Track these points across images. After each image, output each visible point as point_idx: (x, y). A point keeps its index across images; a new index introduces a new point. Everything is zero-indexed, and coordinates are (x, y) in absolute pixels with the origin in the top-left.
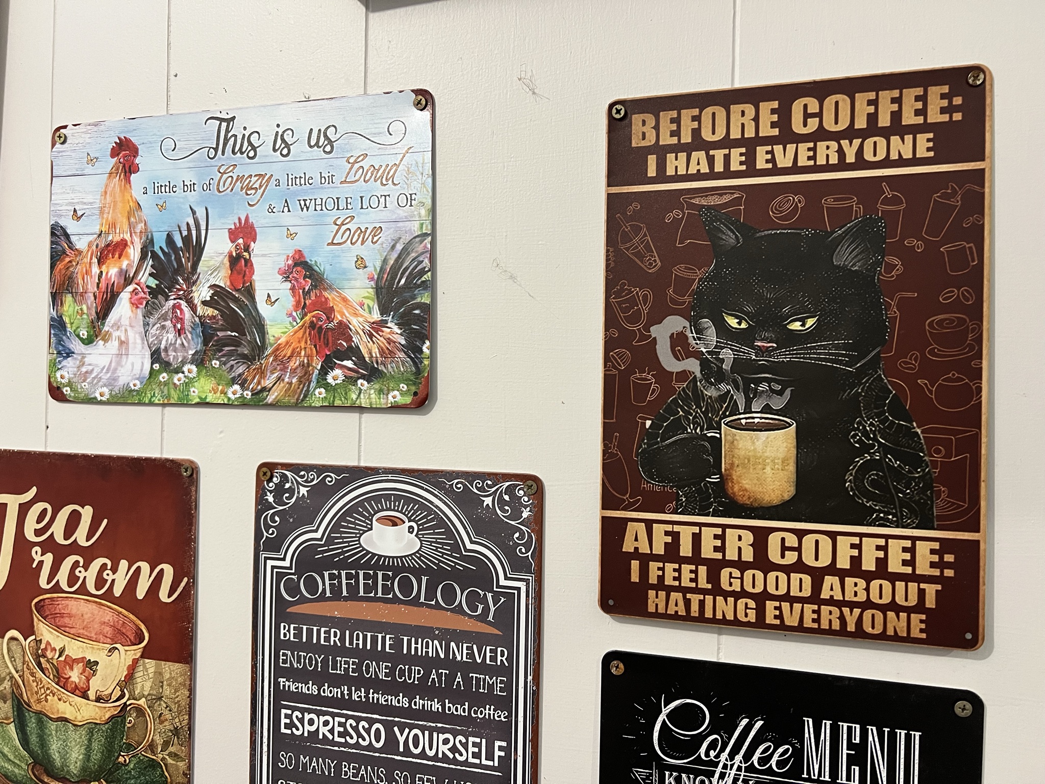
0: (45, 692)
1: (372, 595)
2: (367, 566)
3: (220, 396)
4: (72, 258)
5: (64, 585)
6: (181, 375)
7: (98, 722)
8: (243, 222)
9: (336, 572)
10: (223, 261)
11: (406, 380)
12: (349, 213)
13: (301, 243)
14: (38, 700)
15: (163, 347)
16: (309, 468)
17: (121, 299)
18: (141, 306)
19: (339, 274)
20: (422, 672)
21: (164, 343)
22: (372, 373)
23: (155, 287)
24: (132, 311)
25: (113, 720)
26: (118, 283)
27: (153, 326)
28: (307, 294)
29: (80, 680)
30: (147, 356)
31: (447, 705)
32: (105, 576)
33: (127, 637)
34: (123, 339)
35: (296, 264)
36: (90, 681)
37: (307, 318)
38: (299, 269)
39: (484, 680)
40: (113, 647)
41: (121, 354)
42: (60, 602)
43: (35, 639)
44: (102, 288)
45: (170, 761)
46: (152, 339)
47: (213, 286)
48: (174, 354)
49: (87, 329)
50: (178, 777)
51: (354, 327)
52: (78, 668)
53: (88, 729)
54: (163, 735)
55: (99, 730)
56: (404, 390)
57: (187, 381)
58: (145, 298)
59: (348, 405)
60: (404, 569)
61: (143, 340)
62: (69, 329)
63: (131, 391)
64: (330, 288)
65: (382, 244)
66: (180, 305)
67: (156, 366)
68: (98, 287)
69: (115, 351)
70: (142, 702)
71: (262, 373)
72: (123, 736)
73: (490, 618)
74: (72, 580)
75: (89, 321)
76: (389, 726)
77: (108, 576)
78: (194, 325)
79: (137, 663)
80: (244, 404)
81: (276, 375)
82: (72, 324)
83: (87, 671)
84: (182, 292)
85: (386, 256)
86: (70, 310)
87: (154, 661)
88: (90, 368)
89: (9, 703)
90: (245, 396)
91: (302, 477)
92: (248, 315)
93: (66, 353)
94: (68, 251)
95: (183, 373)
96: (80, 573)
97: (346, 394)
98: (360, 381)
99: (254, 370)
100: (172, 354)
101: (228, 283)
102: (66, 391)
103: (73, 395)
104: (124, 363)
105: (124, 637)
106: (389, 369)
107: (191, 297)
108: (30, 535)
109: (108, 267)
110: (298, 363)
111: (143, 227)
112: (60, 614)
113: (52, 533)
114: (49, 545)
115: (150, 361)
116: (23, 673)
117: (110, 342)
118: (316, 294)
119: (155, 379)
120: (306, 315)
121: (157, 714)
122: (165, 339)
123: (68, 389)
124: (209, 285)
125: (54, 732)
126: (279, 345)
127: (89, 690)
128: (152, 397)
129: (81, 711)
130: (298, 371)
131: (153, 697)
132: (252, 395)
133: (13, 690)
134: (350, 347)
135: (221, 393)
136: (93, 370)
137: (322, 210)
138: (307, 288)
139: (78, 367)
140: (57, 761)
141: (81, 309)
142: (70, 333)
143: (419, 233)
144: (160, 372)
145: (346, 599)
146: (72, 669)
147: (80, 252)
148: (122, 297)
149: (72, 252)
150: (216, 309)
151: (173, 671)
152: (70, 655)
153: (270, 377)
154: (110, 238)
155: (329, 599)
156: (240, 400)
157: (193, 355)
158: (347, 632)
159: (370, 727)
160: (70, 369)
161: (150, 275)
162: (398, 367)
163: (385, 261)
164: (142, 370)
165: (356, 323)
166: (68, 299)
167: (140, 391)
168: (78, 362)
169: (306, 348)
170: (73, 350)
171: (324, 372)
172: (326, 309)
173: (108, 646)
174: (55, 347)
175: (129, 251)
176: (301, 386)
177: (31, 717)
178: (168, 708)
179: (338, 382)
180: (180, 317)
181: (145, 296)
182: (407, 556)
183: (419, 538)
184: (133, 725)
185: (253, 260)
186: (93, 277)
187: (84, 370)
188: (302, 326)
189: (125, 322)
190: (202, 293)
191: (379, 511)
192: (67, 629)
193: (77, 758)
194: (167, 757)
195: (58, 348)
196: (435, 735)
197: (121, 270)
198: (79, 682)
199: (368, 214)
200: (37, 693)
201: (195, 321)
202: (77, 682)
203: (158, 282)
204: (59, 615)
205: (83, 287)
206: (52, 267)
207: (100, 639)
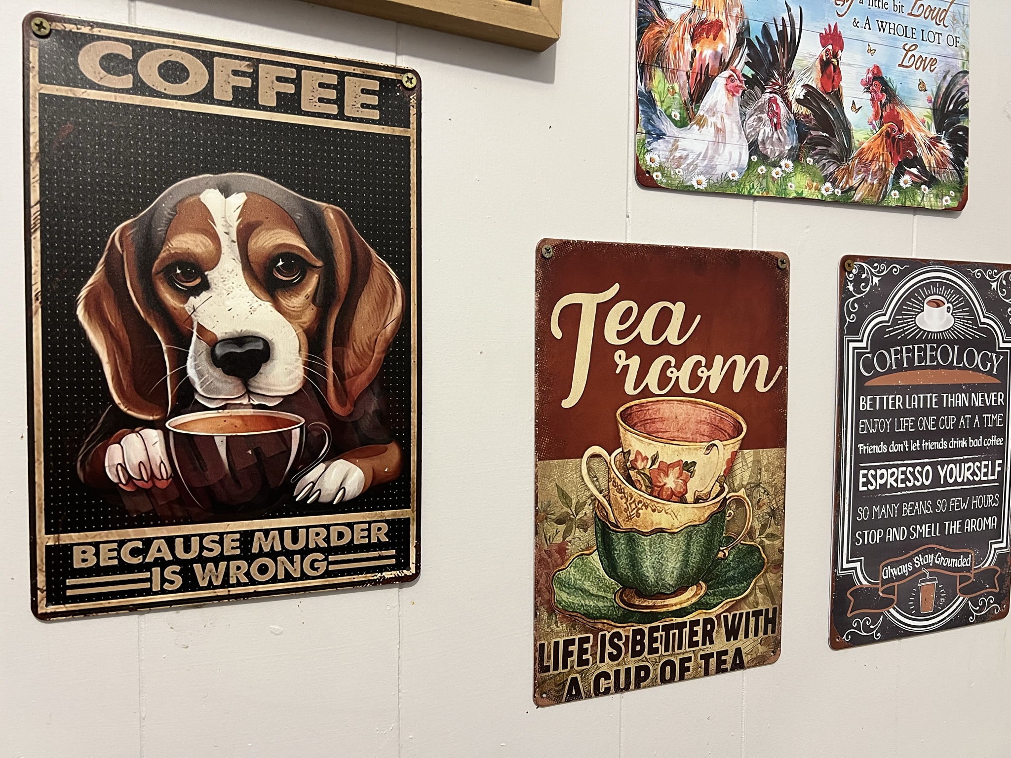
0: (636, 507)
1: (923, 364)
2: (920, 341)
3: (814, 192)
4: (662, 29)
5: (654, 389)
6: (778, 169)
7: (697, 523)
8: (832, 29)
9: (899, 348)
10: (815, 62)
11: (954, 188)
12: (914, 41)
13: (879, 59)
14: (628, 517)
15: (760, 139)
16: (880, 260)
17: (716, 84)
18: (737, 95)
19: (907, 93)
20: (955, 419)
21: (761, 135)
22: (932, 182)
23: (751, 77)
24: (728, 98)
25: (713, 518)
26: (713, 66)
27: (750, 117)
28: (883, 106)
29: (677, 485)
30: (744, 147)
31: (970, 441)
32: (699, 374)
33: (725, 431)
34: (719, 126)
35: (875, 78)
36: (688, 484)
37: (884, 128)
38: (877, 83)
39: (991, 417)
40: (711, 444)
41: (718, 142)
42: (649, 407)
43: (622, 452)
44: (695, 69)
45: (767, 542)
46: (749, 130)
47: (806, 86)
48: (771, 147)
49: (679, 111)
50: (774, 555)
51: (918, 140)
52: (673, 474)
53: (687, 533)
54: (761, 519)
55: (698, 531)
56: (953, 195)
57: (784, 175)
58: (741, 87)
59: (916, 206)
60: (944, 341)
61: (740, 130)
62: (659, 108)
63: (730, 181)
64: (900, 103)
65: (937, 74)
66: (776, 99)
67: (755, 158)
68: (691, 66)
69: (712, 138)
70: (742, 493)
71: (850, 173)
72: (723, 530)
73: (994, 372)
74: (663, 380)
75: (681, 102)
76: (934, 465)
77: (703, 373)
78: (790, 121)
79: (736, 455)
80: (835, 202)
81: (860, 176)
82: (662, 102)
83: (684, 474)
84: (777, 87)
85: (940, 84)
86: (660, 86)
87: (753, 451)
88: (685, 153)
89: (591, 530)
90: (836, 193)
91: (875, 268)
92: (837, 118)
93: (657, 135)
94: (658, 20)
95: (781, 167)
96: (673, 373)
97: (914, 196)
98: (923, 187)
99: (843, 170)
100: (769, 147)
101: (820, 85)
102: (657, 176)
103: (665, 181)
104: (721, 152)
105: (722, 432)
106: (942, 178)
107: (786, 93)
108: (611, 337)
109: (702, 46)
110: (877, 167)
111: (740, 12)
112: (650, 419)
113: (639, 333)
114: (635, 347)
115: (748, 152)
116: (609, 492)
117: (705, 127)
118: (890, 107)
119: (753, 171)
120: (882, 125)
121: (755, 501)
122: (762, 131)
123: (659, 174)
124: (802, 84)
125: (647, 548)
126: (863, 149)
127: (686, 493)
128: (751, 189)
129: (678, 517)
130: (878, 174)
131: (752, 485)
132: (842, 193)
133: (596, 513)
134: (915, 157)
135: (816, 190)
136: (687, 155)
137: (894, 34)
138: (883, 101)
139: (671, 151)
140: (651, 578)
141: (673, 88)
142: (661, 112)
143: (962, 70)
144: (758, 164)
145: (906, 369)
146: (667, 475)
147: (671, 24)
148: (717, 81)
149: (662, 21)
150: (809, 108)
151: (771, 456)
152: (664, 461)
153: (856, 177)
154: (704, 16)
155: (895, 371)
156: (832, 197)
157: (789, 150)
158: (907, 396)
159: (923, 469)
160: (661, 152)
161: (747, 63)
162: (948, 177)
163: (939, 88)
164: (740, 160)
165: (919, 137)
166: (658, 74)
167: (738, 182)
168: (670, 145)
169: (884, 154)
170: (664, 132)
171: (897, 177)
172: (897, 122)
173: (706, 444)
174: (644, 125)
175: (724, 34)
176: (881, 187)
177: (619, 539)
178: (766, 493)
179: (908, 186)
180: (776, 111)
181: (741, 84)
182: (946, 331)
183: (953, 316)
184: (733, 517)
185: (841, 67)
186: (686, 54)
187: (677, 154)
188: (881, 134)
189: (721, 108)
190: (796, 91)
191: (929, 295)
192: (660, 434)
193: (674, 567)
194: (764, 539)
195: (647, 127)
196: (963, 464)
197: (716, 53)
198: (676, 487)
199: (927, 46)
200: (626, 510)
201: (790, 117)
202: (673, 488)
203: (754, 73)
204: (649, 421)
205: (674, 64)
206: (640, 33)
207: (697, 439)
